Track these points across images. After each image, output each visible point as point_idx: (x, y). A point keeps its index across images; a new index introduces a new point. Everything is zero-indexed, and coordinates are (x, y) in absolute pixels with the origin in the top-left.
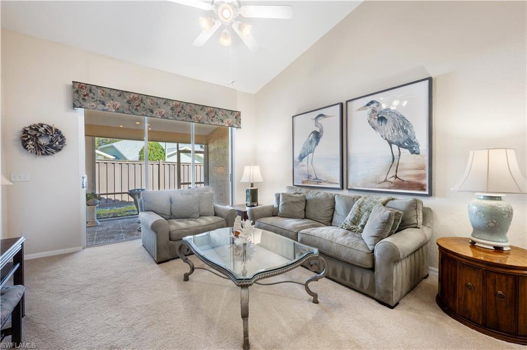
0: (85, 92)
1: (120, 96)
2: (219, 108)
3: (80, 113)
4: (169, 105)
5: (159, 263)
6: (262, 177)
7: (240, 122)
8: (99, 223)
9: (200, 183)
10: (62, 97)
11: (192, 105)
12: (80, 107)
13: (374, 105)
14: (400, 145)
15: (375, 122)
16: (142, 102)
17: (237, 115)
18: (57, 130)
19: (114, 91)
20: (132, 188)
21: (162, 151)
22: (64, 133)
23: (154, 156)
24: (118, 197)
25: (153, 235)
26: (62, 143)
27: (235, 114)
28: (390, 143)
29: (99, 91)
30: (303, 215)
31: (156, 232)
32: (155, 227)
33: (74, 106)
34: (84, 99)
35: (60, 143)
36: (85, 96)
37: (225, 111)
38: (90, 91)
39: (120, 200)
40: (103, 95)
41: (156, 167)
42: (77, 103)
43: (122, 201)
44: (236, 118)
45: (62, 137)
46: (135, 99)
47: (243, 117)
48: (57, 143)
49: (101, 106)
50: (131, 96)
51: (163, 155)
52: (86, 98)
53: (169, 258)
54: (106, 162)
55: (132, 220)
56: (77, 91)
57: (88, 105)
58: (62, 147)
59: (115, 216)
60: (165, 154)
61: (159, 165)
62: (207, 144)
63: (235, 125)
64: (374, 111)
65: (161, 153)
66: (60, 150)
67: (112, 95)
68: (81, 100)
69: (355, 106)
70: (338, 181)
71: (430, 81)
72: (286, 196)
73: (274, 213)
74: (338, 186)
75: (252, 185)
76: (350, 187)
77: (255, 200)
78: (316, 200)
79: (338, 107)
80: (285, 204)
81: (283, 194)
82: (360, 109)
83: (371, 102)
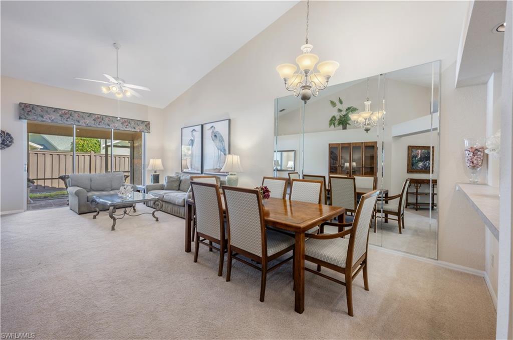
0: (29, 109)
1: (54, 111)
2: (132, 119)
3: (24, 124)
4: (92, 117)
5: (80, 214)
6: (163, 166)
7: (149, 129)
8: (32, 202)
9: (128, 172)
10: (12, 112)
11: (110, 118)
12: (25, 119)
13: (213, 128)
14: (221, 151)
15: (213, 137)
16: (71, 115)
17: (147, 125)
18: (8, 134)
19: (51, 109)
20: (62, 174)
21: (96, 142)
22: (12, 135)
23: (88, 147)
24: (48, 183)
25: (77, 198)
26: (11, 142)
27: (145, 123)
28: (218, 149)
29: (39, 109)
30: (178, 189)
31: (78, 196)
32: (77, 194)
33: (20, 118)
34: (27, 114)
35: (10, 142)
36: (29, 112)
37: (136, 122)
38: (33, 109)
39: (51, 186)
40: (42, 111)
41: (87, 158)
42: (22, 116)
43: (52, 187)
44: (146, 126)
45: (11, 138)
46: (66, 114)
47: (152, 126)
48: (8, 142)
49: (40, 119)
50: (63, 112)
51: (98, 146)
52: (30, 113)
53: (86, 212)
54: (45, 153)
55: (62, 200)
56: (23, 109)
57: (30, 117)
58: (11, 144)
59: (45, 197)
60: (100, 145)
61: (90, 156)
62: (133, 141)
63: (145, 131)
64: (213, 131)
65: (96, 144)
66: (9, 146)
67: (48, 111)
68: (26, 115)
69: (207, 127)
70: (200, 169)
71: (230, 120)
72: (169, 178)
73: (162, 188)
74: (200, 172)
75: (155, 172)
76: (204, 172)
77: (158, 182)
78: (186, 180)
79: (200, 126)
80: (168, 182)
81: (168, 176)
82: (208, 130)
83: (212, 127)
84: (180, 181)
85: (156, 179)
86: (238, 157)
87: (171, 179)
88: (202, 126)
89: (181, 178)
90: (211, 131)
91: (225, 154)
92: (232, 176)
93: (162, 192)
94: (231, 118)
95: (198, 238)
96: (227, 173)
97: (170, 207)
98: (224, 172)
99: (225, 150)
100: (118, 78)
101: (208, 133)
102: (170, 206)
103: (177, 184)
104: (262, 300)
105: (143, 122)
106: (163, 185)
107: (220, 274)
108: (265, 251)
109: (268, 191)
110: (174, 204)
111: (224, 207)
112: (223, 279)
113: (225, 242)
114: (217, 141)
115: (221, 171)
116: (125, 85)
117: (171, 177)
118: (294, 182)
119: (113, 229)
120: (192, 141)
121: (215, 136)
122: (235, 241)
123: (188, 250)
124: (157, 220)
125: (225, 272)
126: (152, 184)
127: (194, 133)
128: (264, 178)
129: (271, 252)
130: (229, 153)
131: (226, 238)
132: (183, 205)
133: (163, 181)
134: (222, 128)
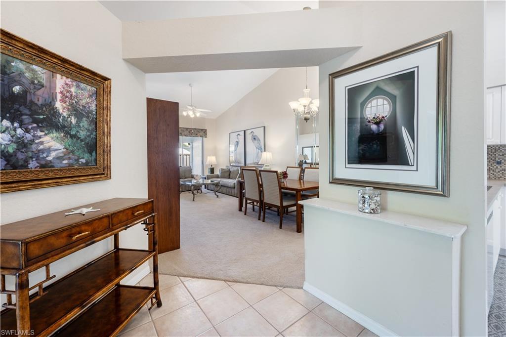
2: (195, 129)
7: (206, 135)
14: (258, 149)
17: (205, 131)
28: (256, 148)
30: (228, 177)
37: (198, 130)
47: (208, 132)
63: (203, 136)
64: (253, 135)
69: (248, 132)
70: (244, 163)
71: (264, 127)
72: (222, 169)
73: (217, 177)
74: (244, 165)
75: (212, 166)
76: (247, 165)
77: (213, 173)
78: (234, 171)
79: (243, 132)
80: (221, 173)
81: (221, 169)
82: (249, 134)
83: (252, 132)
84: (230, 172)
85: (212, 171)
86: (271, 153)
87: (223, 171)
88: (245, 131)
89: (231, 170)
90: (251, 135)
91: (262, 152)
92: (266, 167)
93: (219, 179)
94: (265, 125)
95: (246, 201)
96: (263, 165)
97: (224, 190)
98: (261, 165)
99: (261, 148)
100: (192, 105)
101: (249, 137)
102: (225, 188)
103: (227, 174)
104: (281, 228)
105: (202, 130)
106: (217, 175)
107: (259, 219)
108: (281, 203)
109: (286, 174)
110: (228, 187)
111: (261, 183)
112: (260, 222)
113: (261, 201)
114: (256, 142)
115: (259, 163)
116: (196, 109)
117: (223, 169)
118: (306, 169)
119: (194, 200)
120: (237, 143)
121: (254, 139)
122: (267, 200)
123: (240, 210)
124: (218, 197)
125: (262, 218)
126: (210, 174)
127: (239, 137)
128: (288, 167)
129: (285, 204)
130: (265, 151)
131: (262, 199)
132: (233, 187)
133: (217, 172)
134: (259, 133)
